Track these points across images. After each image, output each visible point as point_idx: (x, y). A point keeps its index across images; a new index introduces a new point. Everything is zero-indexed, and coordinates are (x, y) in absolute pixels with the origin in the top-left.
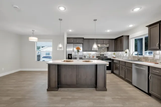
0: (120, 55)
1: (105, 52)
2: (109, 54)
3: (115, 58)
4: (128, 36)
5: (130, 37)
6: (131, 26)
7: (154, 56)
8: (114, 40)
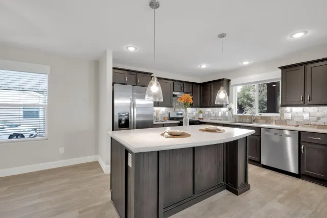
3: (202, 119)
4: (229, 81)
6: (246, 63)
7: (282, 115)
8: (199, 86)
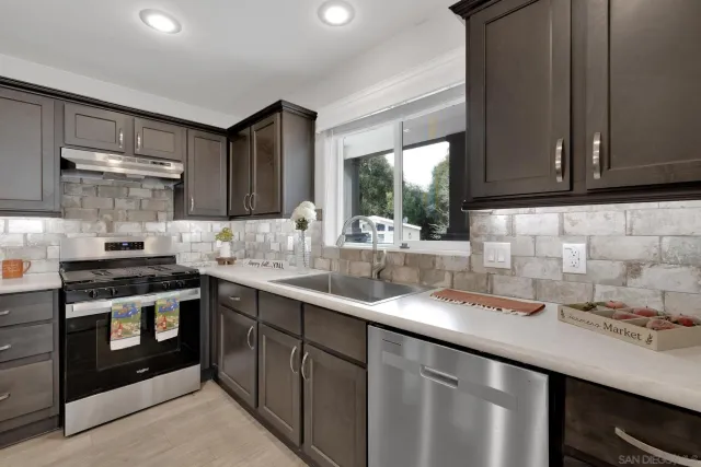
0: (260, 238)
1: (157, 219)
2: (186, 237)
3: (230, 262)
4: (311, 117)
5: (321, 125)
7: (479, 248)
8: (224, 139)
